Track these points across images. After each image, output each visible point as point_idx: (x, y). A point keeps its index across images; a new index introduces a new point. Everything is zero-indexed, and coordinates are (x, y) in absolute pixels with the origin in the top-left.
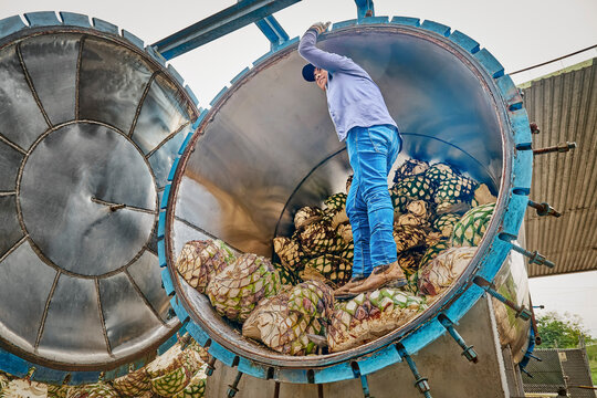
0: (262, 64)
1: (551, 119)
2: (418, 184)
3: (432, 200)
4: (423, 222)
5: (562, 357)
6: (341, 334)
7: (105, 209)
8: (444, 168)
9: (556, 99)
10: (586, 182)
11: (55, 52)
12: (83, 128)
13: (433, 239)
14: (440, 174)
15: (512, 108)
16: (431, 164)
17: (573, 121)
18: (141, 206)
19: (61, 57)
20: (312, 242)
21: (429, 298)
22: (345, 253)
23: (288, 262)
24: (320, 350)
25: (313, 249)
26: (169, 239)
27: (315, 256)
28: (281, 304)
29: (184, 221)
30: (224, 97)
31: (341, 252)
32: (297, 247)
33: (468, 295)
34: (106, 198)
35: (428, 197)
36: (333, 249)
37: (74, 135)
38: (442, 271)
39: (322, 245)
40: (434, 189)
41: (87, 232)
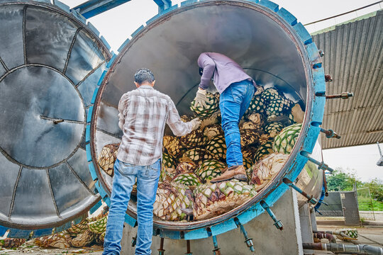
0: (153, 23)
1: (347, 51)
2: (256, 102)
3: (265, 113)
4: (258, 127)
5: (343, 196)
6: (201, 210)
7: (50, 122)
8: (274, 92)
9: (350, 38)
10: (365, 91)
11: (5, 19)
12: (30, 70)
13: (264, 139)
14: (270, 95)
15: (315, 67)
16: (265, 88)
17: (360, 52)
18: (75, 119)
19: (10, 22)
20: (187, 140)
21: (256, 186)
22: (208, 147)
23: (172, 153)
24: (189, 218)
25: (188, 145)
26: (93, 143)
27: (190, 149)
28: (165, 189)
29: (103, 131)
30: (127, 45)
31: (206, 145)
32: (178, 142)
33: (279, 189)
34: (50, 116)
35: (262, 111)
36: (201, 144)
37: (25, 75)
38: (265, 169)
39: (194, 142)
40: (266, 105)
41: (39, 139)
